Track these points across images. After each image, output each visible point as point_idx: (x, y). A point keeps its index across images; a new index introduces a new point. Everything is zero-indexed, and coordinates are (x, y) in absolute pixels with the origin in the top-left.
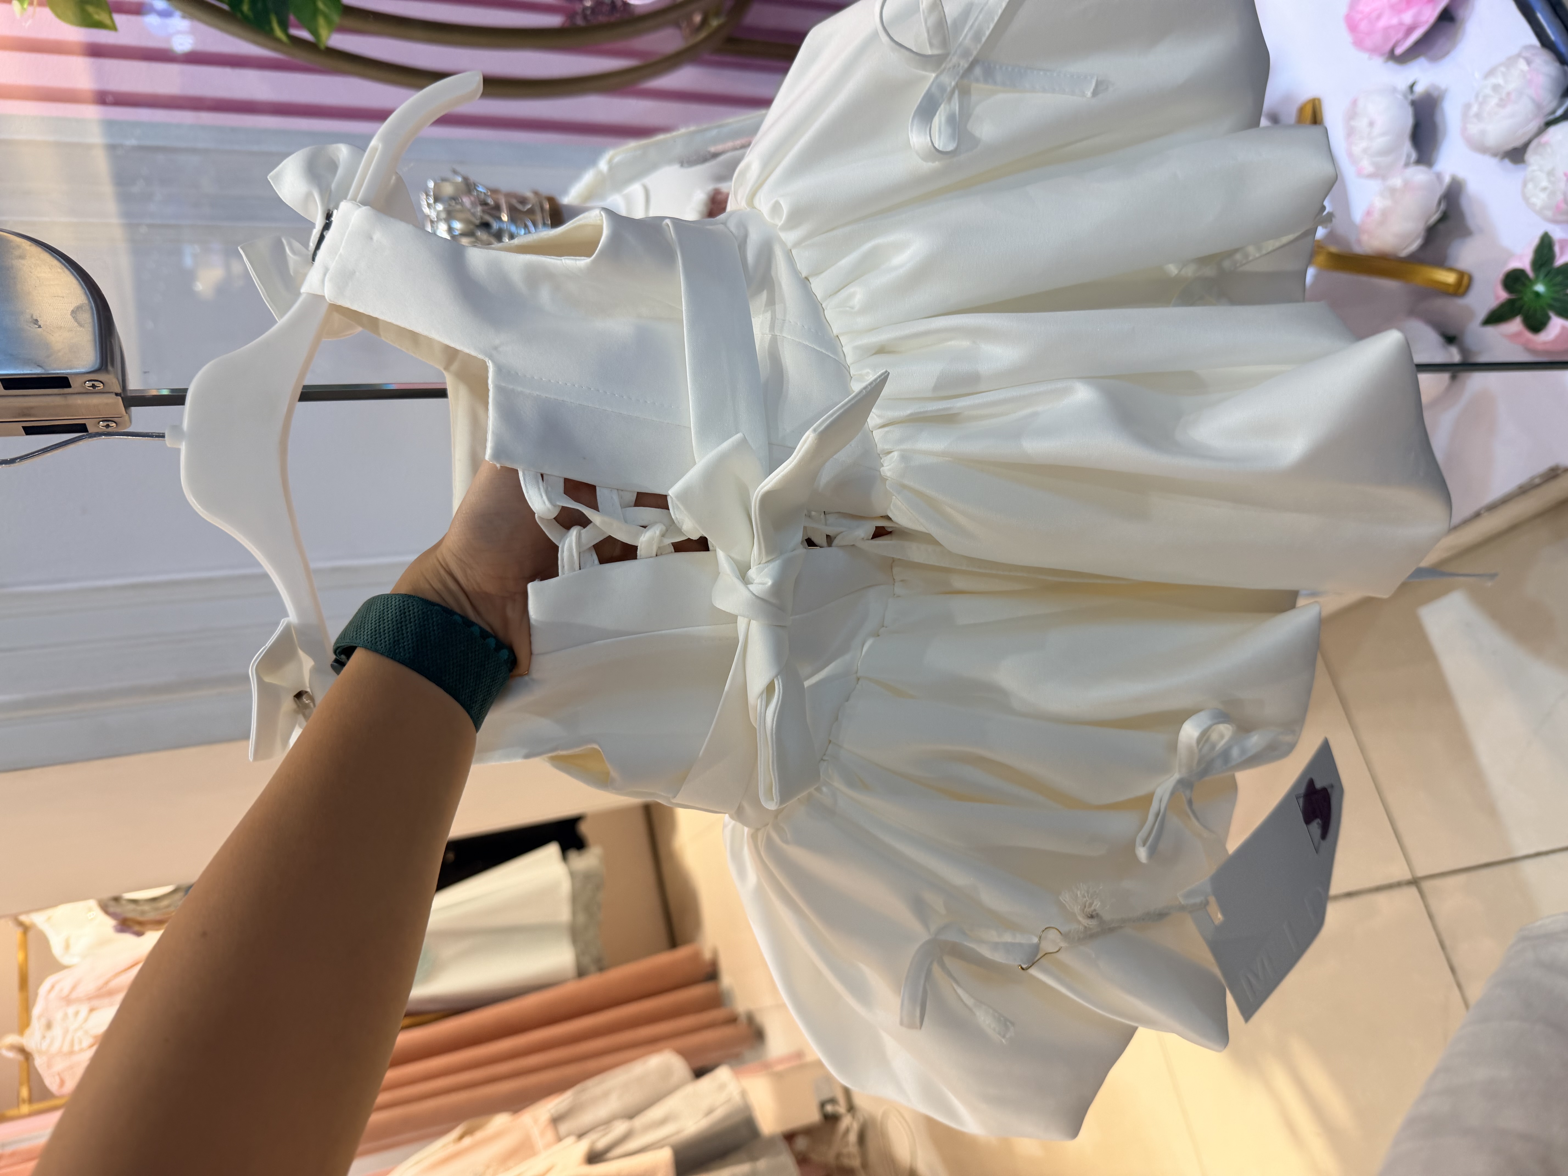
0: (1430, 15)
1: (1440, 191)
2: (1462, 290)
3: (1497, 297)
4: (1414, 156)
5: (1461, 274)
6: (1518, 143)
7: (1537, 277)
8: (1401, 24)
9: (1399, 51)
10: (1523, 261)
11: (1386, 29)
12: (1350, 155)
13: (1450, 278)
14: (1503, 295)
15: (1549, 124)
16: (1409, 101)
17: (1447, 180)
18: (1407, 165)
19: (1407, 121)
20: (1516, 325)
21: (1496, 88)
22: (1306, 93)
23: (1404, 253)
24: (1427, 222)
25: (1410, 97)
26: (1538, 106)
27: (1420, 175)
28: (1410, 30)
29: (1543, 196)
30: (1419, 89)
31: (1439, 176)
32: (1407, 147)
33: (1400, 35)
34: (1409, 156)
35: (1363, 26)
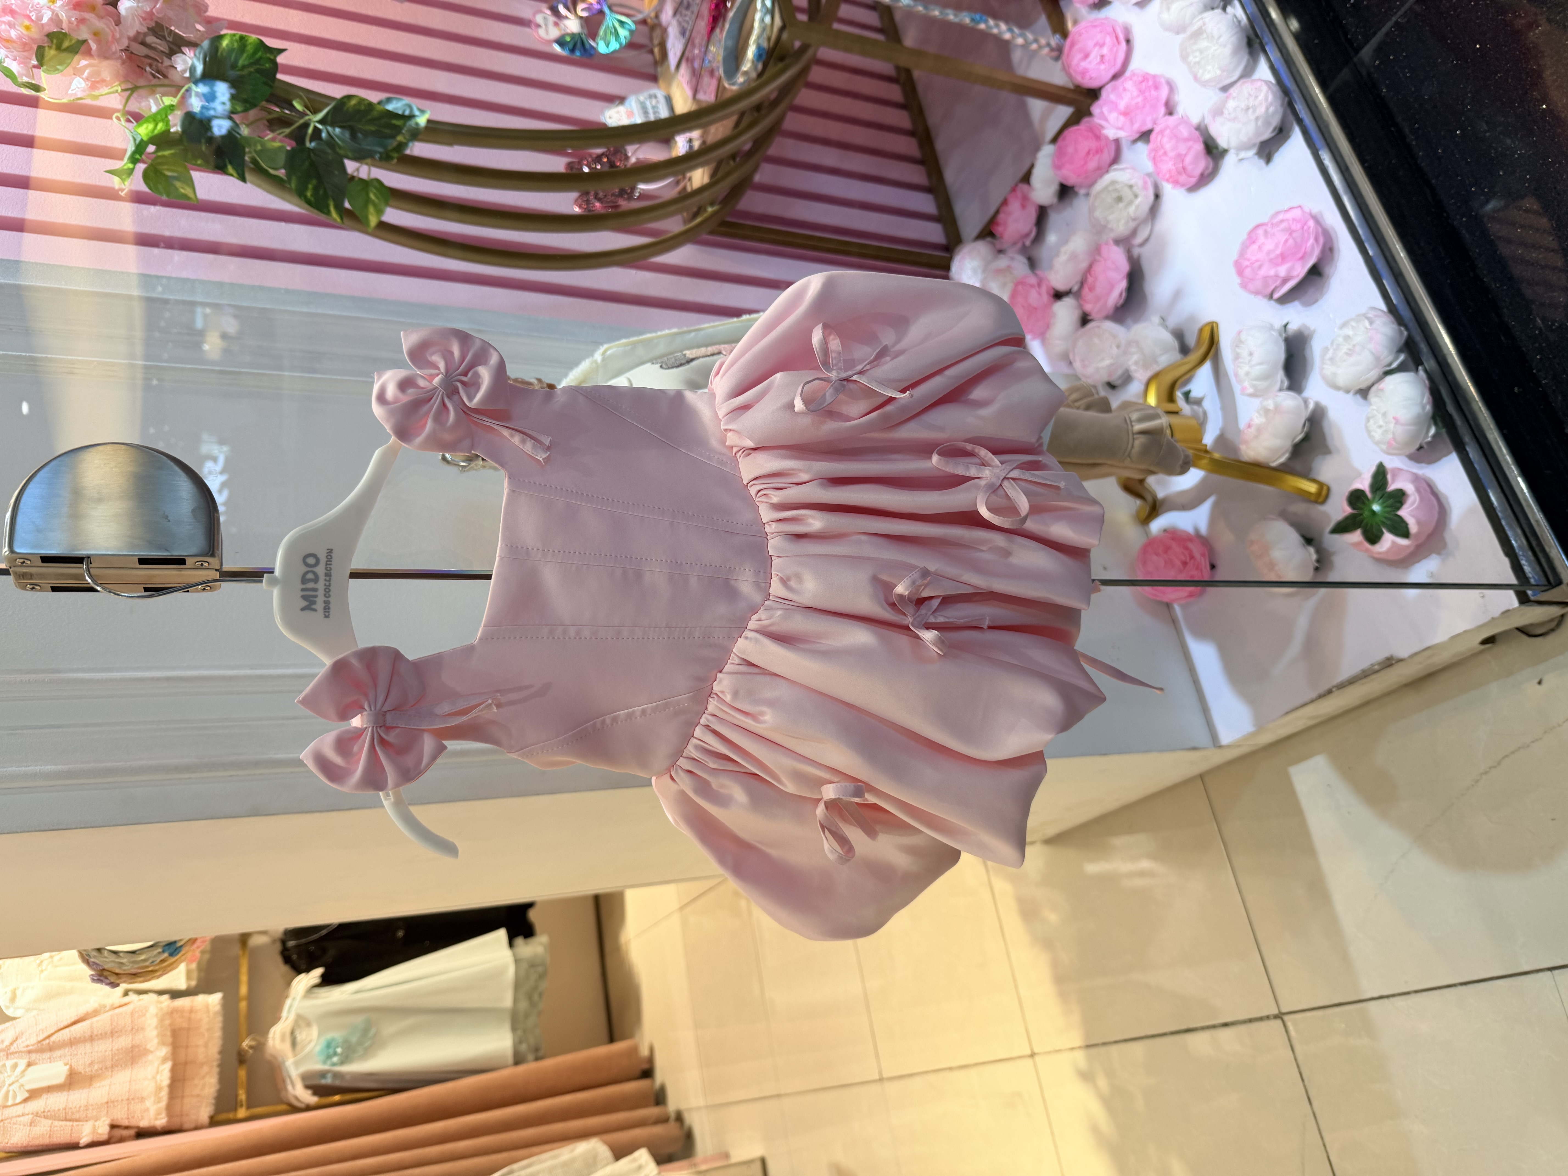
0: (1301, 271)
1: (1305, 414)
2: (1321, 500)
3: (1344, 512)
4: (1286, 383)
5: (1321, 485)
6: (1363, 386)
7: (1374, 498)
8: (1277, 276)
9: (1277, 295)
10: (1364, 484)
11: (1265, 278)
12: (1236, 375)
13: (1312, 488)
14: (1348, 510)
15: (1388, 373)
16: (1284, 338)
17: (1311, 406)
18: (1281, 390)
19: (1280, 355)
20: (1356, 536)
21: (1347, 338)
22: (1207, 317)
23: (1274, 464)
24: (1293, 441)
25: (1284, 335)
26: (1377, 359)
27: (1289, 400)
28: (1285, 281)
29: (1380, 431)
30: (1293, 327)
31: (1306, 402)
32: (1280, 375)
33: (1278, 283)
34: (1282, 382)
35: (1248, 272)
